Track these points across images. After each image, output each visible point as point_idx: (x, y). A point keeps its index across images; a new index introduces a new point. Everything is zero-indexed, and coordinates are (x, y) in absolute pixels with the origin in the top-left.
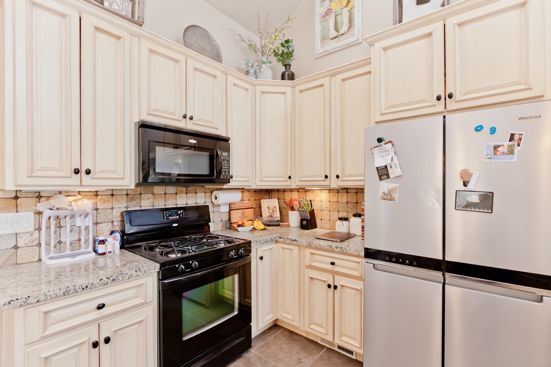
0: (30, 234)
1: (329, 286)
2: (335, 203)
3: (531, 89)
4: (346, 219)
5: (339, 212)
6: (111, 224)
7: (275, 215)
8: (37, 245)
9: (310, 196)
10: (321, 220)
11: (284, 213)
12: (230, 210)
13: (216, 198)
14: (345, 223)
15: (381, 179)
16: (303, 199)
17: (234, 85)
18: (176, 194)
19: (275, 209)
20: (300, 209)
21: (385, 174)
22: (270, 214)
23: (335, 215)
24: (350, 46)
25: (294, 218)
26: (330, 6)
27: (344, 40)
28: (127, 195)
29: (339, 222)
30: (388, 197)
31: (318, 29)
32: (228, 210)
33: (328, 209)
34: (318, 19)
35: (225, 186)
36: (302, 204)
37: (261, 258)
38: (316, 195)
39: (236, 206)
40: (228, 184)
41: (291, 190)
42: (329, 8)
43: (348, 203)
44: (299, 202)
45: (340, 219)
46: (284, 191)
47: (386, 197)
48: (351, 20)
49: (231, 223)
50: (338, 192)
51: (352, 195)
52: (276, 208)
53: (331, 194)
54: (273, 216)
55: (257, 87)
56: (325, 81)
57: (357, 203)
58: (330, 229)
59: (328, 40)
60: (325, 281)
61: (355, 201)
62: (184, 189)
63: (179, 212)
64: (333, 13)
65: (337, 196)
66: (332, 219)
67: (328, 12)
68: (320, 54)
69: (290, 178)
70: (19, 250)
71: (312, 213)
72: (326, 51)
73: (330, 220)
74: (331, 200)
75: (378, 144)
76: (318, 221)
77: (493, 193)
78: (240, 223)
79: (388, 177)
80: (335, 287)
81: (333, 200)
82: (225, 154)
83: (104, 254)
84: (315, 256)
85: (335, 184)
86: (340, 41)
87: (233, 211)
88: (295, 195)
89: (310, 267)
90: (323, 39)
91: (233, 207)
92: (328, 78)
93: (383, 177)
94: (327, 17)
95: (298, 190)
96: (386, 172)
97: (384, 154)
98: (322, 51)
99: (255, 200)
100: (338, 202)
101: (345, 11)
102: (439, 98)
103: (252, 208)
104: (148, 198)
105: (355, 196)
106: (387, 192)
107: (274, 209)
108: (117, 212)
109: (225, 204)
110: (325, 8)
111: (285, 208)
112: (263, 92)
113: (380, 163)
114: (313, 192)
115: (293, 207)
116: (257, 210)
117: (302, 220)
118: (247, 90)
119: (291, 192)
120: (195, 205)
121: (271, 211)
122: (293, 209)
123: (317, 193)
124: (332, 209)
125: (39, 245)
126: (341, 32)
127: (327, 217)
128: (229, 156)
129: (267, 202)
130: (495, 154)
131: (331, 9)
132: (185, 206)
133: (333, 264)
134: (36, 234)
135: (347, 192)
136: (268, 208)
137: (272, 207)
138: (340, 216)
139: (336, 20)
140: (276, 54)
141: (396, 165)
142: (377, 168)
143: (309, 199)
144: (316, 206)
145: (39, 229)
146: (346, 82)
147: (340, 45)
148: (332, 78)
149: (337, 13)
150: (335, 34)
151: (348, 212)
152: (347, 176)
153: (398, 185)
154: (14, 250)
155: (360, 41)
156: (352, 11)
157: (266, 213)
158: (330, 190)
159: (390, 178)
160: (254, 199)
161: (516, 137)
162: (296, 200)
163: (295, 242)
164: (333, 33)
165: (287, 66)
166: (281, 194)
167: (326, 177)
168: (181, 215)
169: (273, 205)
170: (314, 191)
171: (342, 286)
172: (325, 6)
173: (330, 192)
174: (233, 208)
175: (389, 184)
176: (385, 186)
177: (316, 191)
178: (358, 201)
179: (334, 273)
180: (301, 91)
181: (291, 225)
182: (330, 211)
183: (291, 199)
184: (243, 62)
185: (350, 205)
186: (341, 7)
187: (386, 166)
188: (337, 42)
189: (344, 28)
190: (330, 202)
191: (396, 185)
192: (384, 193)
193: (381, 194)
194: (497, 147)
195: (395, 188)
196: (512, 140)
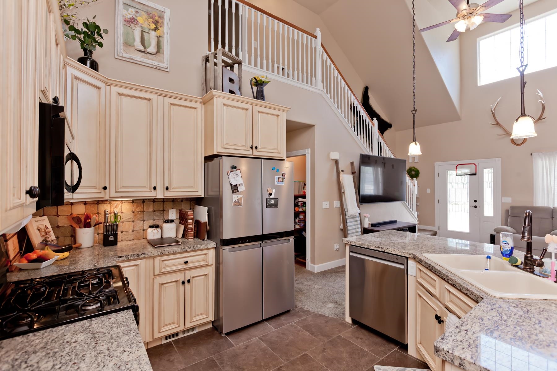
1: (183, 283)
2: (140, 212)
3: (279, 153)
4: (157, 226)
5: (144, 221)
7: (50, 237)
9: (105, 208)
10: (122, 232)
11: (57, 234)
14: (157, 229)
15: (233, 192)
21: (236, 189)
22: (43, 238)
23: (140, 225)
25: (87, 237)
26: (136, 16)
27: (152, 60)
29: (150, 231)
33: (132, 220)
34: (120, 20)
38: (114, 207)
43: (155, 211)
45: (152, 227)
47: (236, 204)
48: (159, 46)
51: (159, 203)
52: (48, 228)
53: (135, 205)
54: (48, 240)
55: (68, 68)
57: (164, 210)
58: (133, 240)
59: (133, 49)
60: (177, 281)
61: (161, 209)
64: (139, 25)
65: (143, 206)
67: (133, 21)
68: (122, 57)
69: (105, 189)
73: (133, 231)
74: (135, 210)
75: (231, 169)
77: (278, 199)
79: (238, 191)
80: (189, 281)
81: (137, 210)
84: (166, 262)
86: (148, 59)
89: (162, 274)
90: (127, 44)
93: (234, 191)
94: (132, 25)
95: (85, 202)
96: (237, 188)
97: (235, 177)
98: (125, 55)
100: (143, 211)
101: (153, 33)
102: (252, 147)
105: (162, 205)
106: (237, 200)
107: (47, 230)
110: (130, 15)
113: (233, 182)
117: (107, 236)
119: (71, 204)
121: (43, 234)
123: (116, 204)
124: (136, 220)
126: (149, 50)
127: (130, 228)
129: (35, 221)
130: (278, 181)
131: (136, 20)
133: (186, 262)
135: (154, 202)
136: (39, 230)
137: (43, 227)
138: (150, 224)
139: (142, 35)
141: (242, 184)
142: (231, 185)
146: (173, 107)
147: (147, 62)
148: (160, 97)
149: (144, 30)
150: (141, 48)
151: (154, 220)
153: (243, 196)
155: (169, 70)
156: (161, 39)
159: (239, 191)
162: (91, 214)
164: (139, 46)
165: (88, 51)
167: (155, 188)
169: (43, 224)
170: (112, 202)
171: (195, 277)
172: (130, 12)
173: (133, 202)
175: (238, 196)
176: (236, 197)
177: (114, 202)
178: (164, 209)
179: (185, 270)
180: (120, 95)
181: (83, 246)
182: (133, 222)
183: (87, 214)
185: (156, 213)
186: (149, 27)
187: (236, 184)
188: (142, 57)
189: (152, 49)
190: (134, 212)
191: (241, 196)
192: (235, 201)
193: (234, 202)
194: (279, 178)
195: (242, 197)
196: (283, 176)
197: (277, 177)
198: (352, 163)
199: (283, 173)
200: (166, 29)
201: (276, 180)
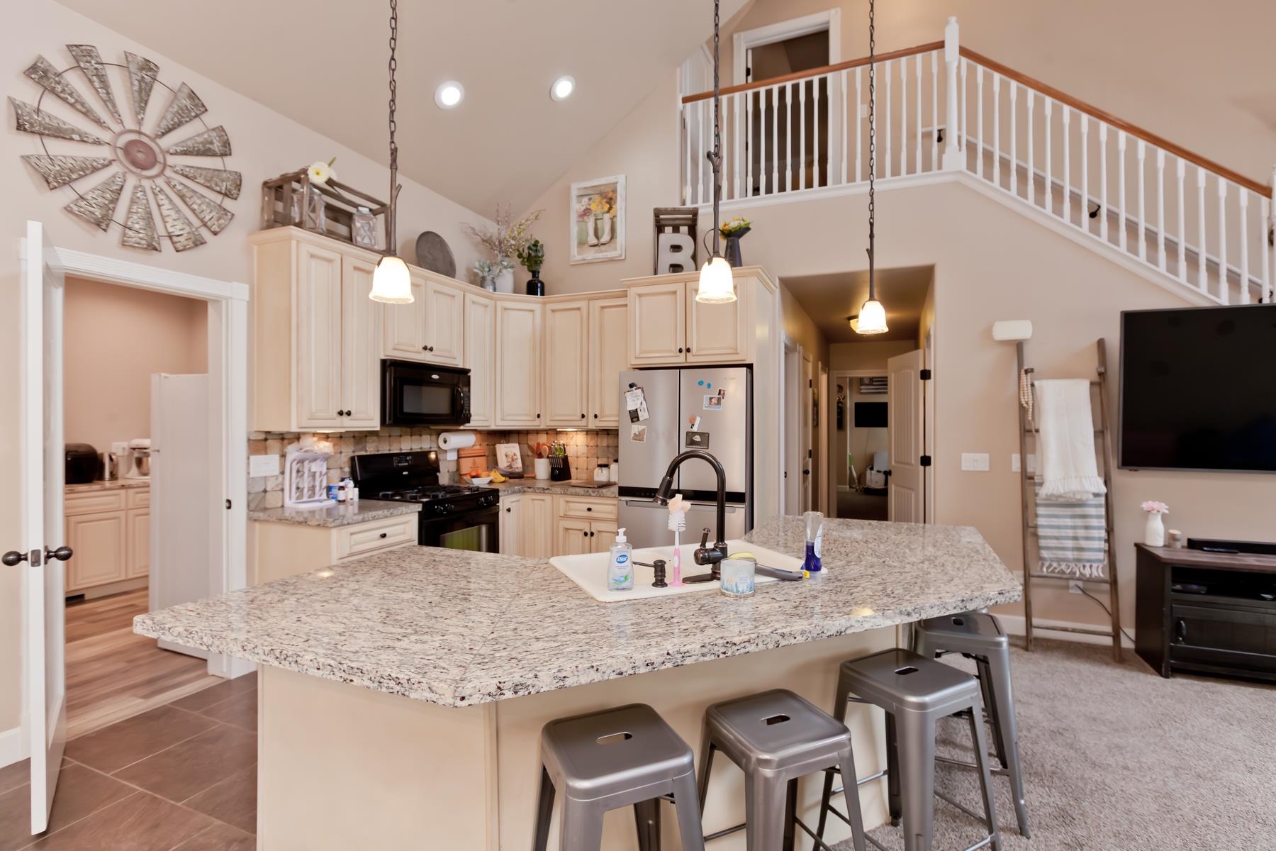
0: (274, 478)
1: (586, 534)
2: (594, 447)
3: (737, 354)
4: (606, 466)
5: (598, 458)
6: (339, 470)
7: (516, 463)
8: (279, 490)
9: (562, 440)
10: (577, 469)
11: (527, 463)
12: (459, 458)
13: (445, 442)
14: (605, 470)
15: (632, 422)
16: (554, 442)
17: (474, 302)
18: (401, 436)
19: (515, 457)
20: (550, 456)
21: (636, 418)
22: (509, 464)
23: (594, 462)
24: (611, 260)
25: (542, 468)
26: (589, 205)
27: (605, 251)
28: (354, 437)
29: (598, 470)
30: (638, 437)
31: (574, 229)
32: (456, 458)
33: (585, 455)
34: (574, 217)
35: (462, 428)
36: (553, 450)
37: (509, 510)
38: (570, 438)
39: (466, 452)
40: (467, 425)
41: (537, 432)
42: (588, 207)
43: (608, 446)
44: (549, 447)
45: (600, 466)
46: (527, 432)
47: (636, 438)
48: (613, 230)
49: (461, 475)
50: (597, 434)
51: (609, 437)
52: (516, 455)
53: (589, 437)
54: (513, 465)
55: (498, 303)
56: (583, 304)
57: (614, 447)
58: (587, 478)
59: (586, 246)
60: (581, 530)
62: (409, 430)
63: (408, 458)
64: (593, 214)
65: (596, 439)
66: (590, 467)
67: (587, 212)
68: (575, 261)
69: (539, 416)
70: (267, 494)
71: (565, 459)
72: (584, 260)
73: (587, 469)
74: (589, 444)
75: (629, 389)
76: (573, 471)
77: (708, 434)
78: (474, 474)
79: (638, 420)
80: (592, 534)
81: (591, 444)
82: (465, 389)
83: (344, 501)
84: (571, 504)
85: (593, 424)
86: (601, 252)
87: (463, 459)
88: (543, 439)
89: (566, 517)
90: (582, 243)
91: (463, 454)
92: (586, 302)
93: (634, 420)
94: (586, 218)
95: (547, 432)
96: (637, 416)
97: (635, 399)
98: (578, 258)
99: (487, 445)
100: (597, 446)
101: (607, 217)
102: (680, 351)
103: (484, 456)
104: (374, 442)
105: (611, 439)
106: (637, 433)
108: (346, 456)
109: (452, 450)
110: (583, 206)
111: (528, 456)
112: (506, 309)
113: (631, 407)
114: (567, 434)
115: (540, 453)
116: (491, 458)
117: (553, 470)
118: (486, 306)
119: (537, 433)
120: (419, 450)
121: (510, 460)
122: (540, 456)
123: (571, 436)
124: (589, 456)
125: (282, 490)
126: (603, 240)
127: (584, 465)
128: (469, 391)
129: (504, 447)
130: (710, 404)
131: (590, 209)
132: (409, 451)
133: (589, 510)
134: (280, 479)
135: (608, 434)
136: (506, 456)
137: (511, 454)
138: (599, 463)
139: (596, 224)
140: (520, 256)
141: (644, 409)
142: (630, 411)
143: (562, 442)
144: (570, 452)
145: (283, 473)
146: (605, 310)
147: (601, 257)
148: (591, 302)
149: (598, 217)
150: (595, 241)
151: (608, 458)
152: (606, 416)
153: (646, 427)
154: (263, 494)
155: (623, 258)
156: (615, 219)
157: (503, 463)
158: (588, 432)
159: (640, 421)
160: (486, 443)
161: (722, 393)
162: (544, 444)
163: (547, 491)
164: (593, 240)
165: (535, 273)
166: (522, 437)
167: (583, 416)
168: (410, 462)
169: (512, 451)
170: (568, 432)
171: (599, 532)
172: (583, 203)
173: (587, 434)
174: (463, 456)
175: (639, 426)
176: (636, 428)
177: (570, 433)
178: (614, 445)
179: (591, 520)
180: (553, 311)
181: (538, 477)
182: (587, 458)
183: (538, 444)
184: (477, 264)
185: (610, 449)
186: (603, 211)
187: (637, 409)
188: (596, 252)
189: (605, 237)
190: (588, 446)
191: (644, 427)
192: (635, 434)
193: (633, 435)
194: (711, 399)
195: (644, 430)
196: (719, 394)
197: (706, 397)
198: (1101, 344)
199: (720, 390)
200: (620, 205)
201: (706, 402)
